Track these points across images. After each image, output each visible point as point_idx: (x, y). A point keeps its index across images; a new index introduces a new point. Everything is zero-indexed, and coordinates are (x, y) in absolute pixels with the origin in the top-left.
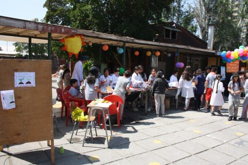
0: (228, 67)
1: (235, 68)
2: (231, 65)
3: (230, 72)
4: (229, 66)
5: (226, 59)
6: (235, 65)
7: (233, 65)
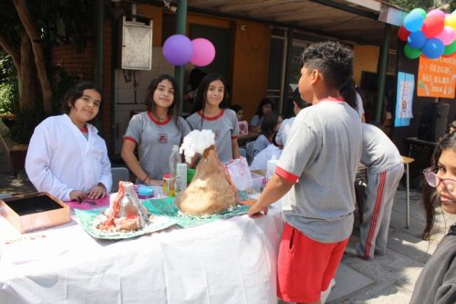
0: (423, 78)
1: (445, 80)
2: (433, 68)
3: (428, 94)
4: (428, 72)
5: (423, 38)
6: (447, 70)
7: (440, 70)
